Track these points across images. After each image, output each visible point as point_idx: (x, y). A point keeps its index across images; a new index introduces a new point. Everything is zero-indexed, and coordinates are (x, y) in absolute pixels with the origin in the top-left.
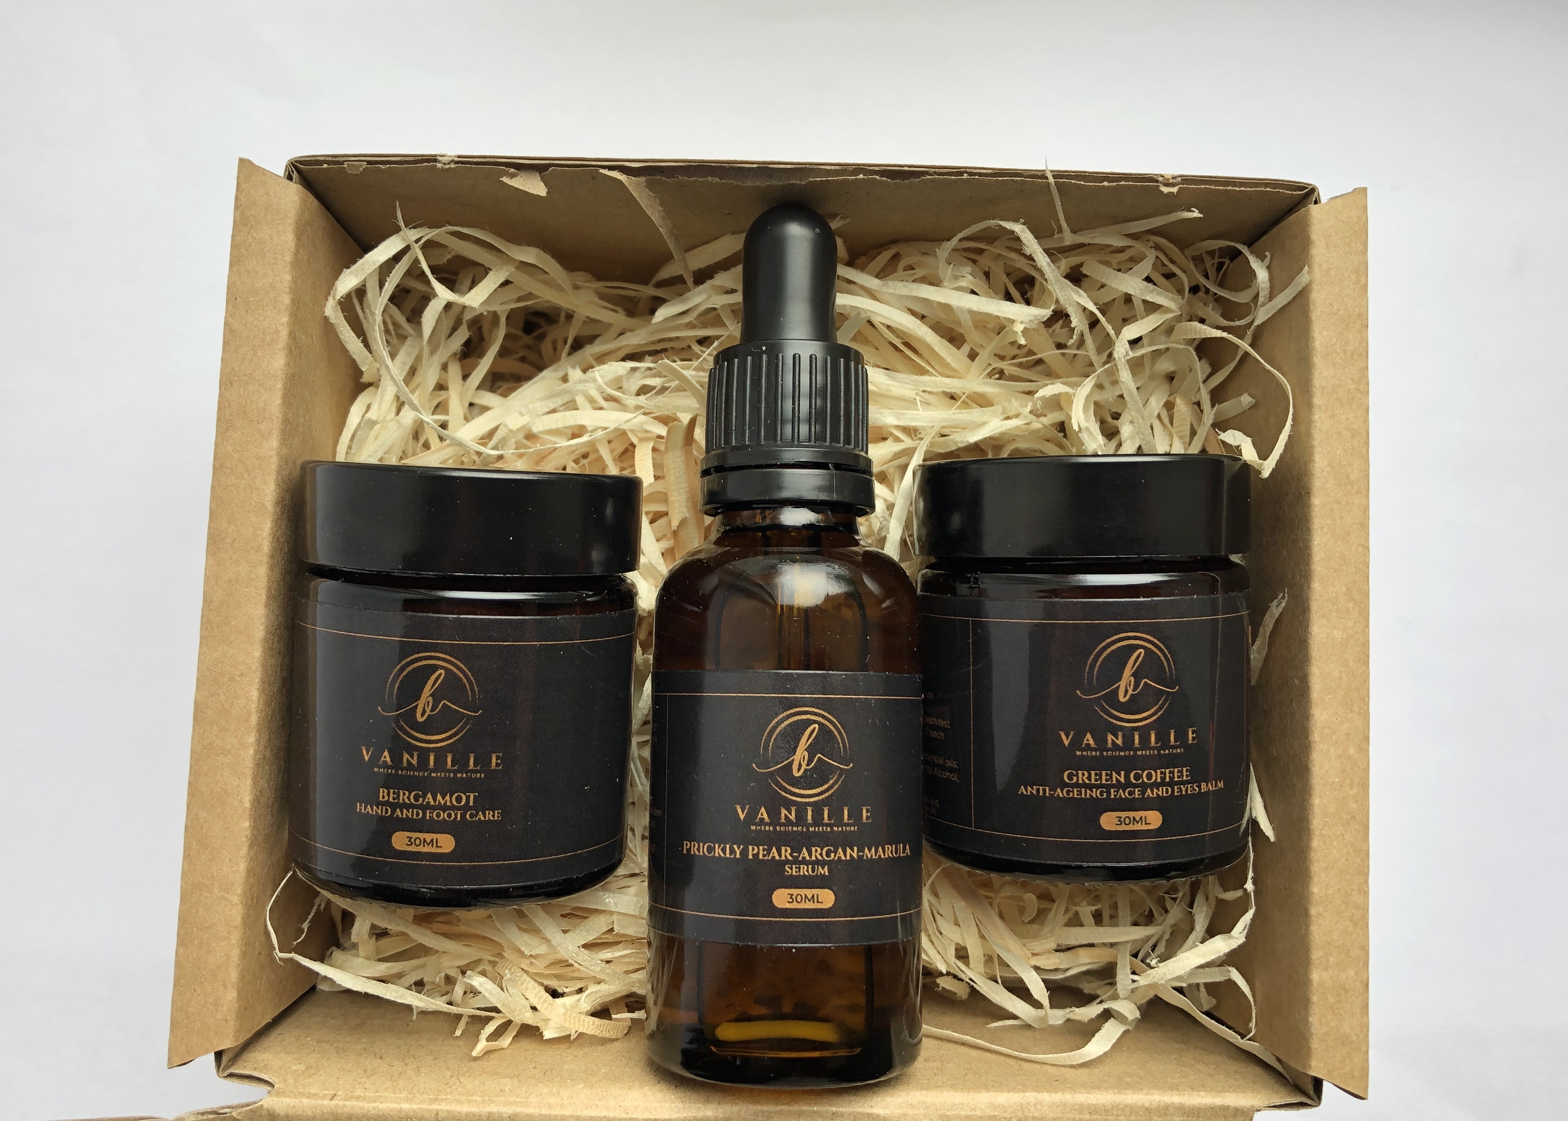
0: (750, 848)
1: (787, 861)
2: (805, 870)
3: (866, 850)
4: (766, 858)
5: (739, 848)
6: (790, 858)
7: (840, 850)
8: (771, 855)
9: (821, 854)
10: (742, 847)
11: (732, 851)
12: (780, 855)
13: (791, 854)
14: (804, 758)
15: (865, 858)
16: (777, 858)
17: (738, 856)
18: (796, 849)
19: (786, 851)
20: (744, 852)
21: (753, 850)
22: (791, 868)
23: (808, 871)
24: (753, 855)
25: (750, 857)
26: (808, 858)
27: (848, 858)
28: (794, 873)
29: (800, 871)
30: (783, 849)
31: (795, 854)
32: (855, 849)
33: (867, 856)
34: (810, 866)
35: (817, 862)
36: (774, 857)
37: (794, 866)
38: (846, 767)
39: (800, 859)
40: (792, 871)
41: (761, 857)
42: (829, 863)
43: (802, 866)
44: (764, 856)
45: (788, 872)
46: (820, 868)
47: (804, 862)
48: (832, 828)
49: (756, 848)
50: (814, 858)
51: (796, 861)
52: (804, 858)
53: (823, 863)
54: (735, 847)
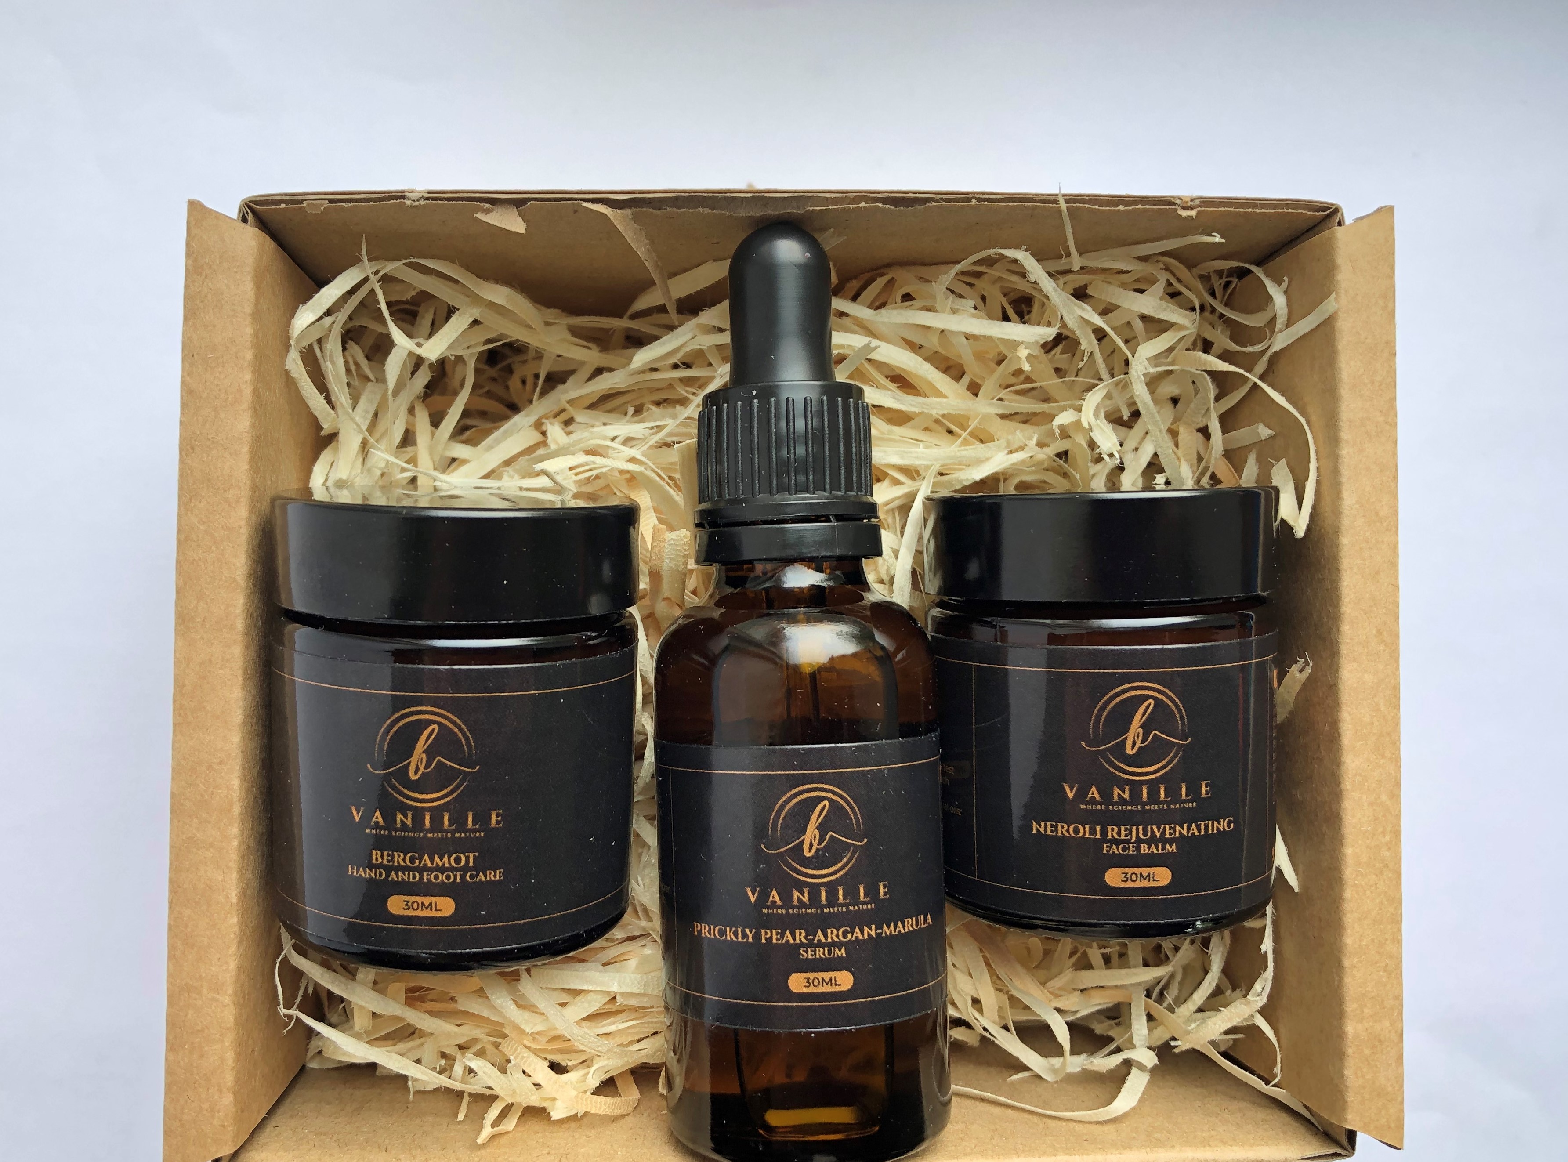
0: (763, 931)
1: (802, 945)
2: (820, 953)
3: (885, 927)
4: (780, 942)
5: (751, 932)
6: (804, 941)
7: (857, 930)
8: (785, 939)
9: (837, 936)
10: (754, 931)
11: (744, 935)
12: (794, 939)
13: (806, 938)
14: (815, 837)
15: (884, 935)
16: (792, 941)
17: (750, 940)
18: (812, 932)
19: (800, 934)
20: (757, 936)
21: (766, 934)
22: (806, 952)
23: (824, 954)
24: (766, 939)
25: (763, 941)
26: (823, 940)
27: (866, 937)
28: (810, 957)
29: (815, 954)
30: (797, 932)
31: (809, 937)
32: (873, 927)
33: (886, 933)
34: (826, 949)
35: (834, 944)
36: (787, 941)
37: (809, 950)
38: (860, 844)
39: (816, 941)
40: (807, 954)
41: (774, 941)
42: (846, 944)
43: (817, 949)
44: (777, 939)
45: (803, 956)
46: (837, 950)
47: (820, 945)
48: (847, 908)
49: (768, 932)
50: (830, 940)
51: (811, 944)
52: (819, 941)
53: (839, 945)
54: (747, 930)
